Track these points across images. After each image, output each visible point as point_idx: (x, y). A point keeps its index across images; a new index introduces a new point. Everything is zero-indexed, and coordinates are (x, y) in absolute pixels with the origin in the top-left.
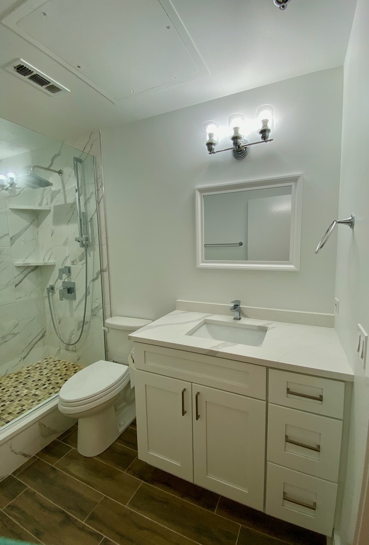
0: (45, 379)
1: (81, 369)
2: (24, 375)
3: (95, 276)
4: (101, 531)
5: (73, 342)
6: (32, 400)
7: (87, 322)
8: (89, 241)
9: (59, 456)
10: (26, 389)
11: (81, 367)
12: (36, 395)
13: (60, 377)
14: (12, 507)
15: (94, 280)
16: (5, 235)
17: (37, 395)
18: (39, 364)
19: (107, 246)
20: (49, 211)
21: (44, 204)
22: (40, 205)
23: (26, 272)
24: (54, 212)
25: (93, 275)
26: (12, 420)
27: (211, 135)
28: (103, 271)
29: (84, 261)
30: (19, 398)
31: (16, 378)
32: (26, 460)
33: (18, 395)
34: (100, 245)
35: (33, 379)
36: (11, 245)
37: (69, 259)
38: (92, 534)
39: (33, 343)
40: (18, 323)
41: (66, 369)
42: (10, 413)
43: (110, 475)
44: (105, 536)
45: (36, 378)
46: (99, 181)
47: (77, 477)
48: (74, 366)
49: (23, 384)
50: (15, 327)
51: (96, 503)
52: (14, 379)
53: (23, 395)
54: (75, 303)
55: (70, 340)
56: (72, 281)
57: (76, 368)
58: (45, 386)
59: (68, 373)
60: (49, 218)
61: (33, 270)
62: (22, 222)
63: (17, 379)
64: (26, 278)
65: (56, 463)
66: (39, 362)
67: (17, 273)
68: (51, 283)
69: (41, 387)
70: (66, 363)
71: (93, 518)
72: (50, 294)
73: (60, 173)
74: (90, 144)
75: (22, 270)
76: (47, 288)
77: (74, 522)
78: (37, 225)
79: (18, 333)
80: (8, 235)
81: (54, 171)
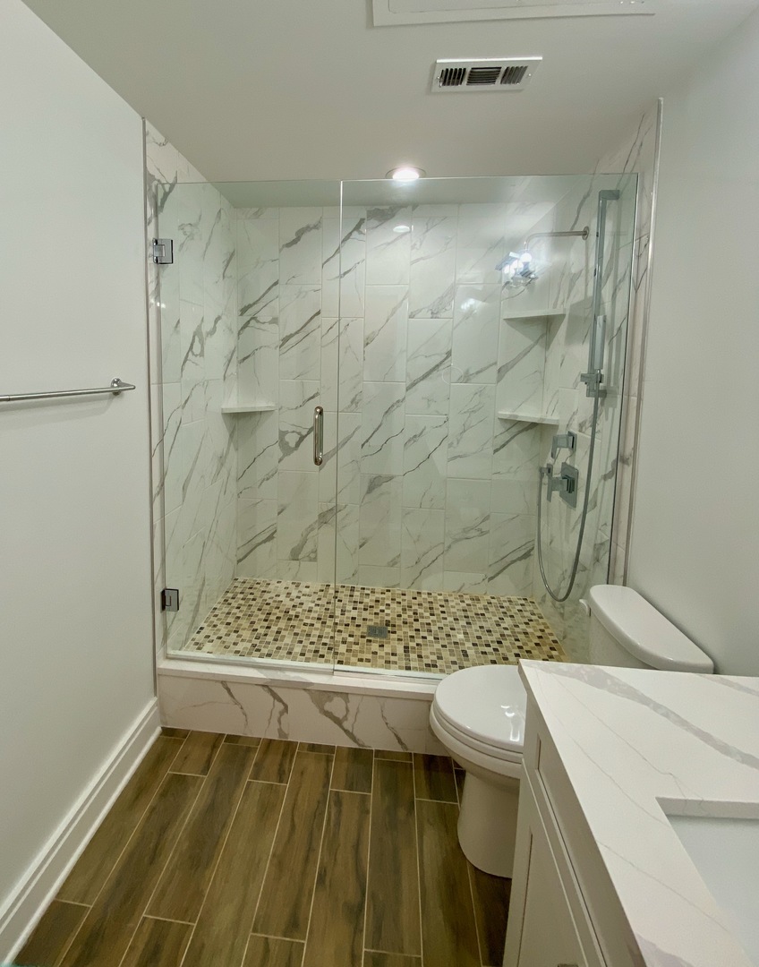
0: (496, 636)
1: (559, 660)
2: (479, 608)
3: (607, 470)
6: (454, 659)
7: (585, 569)
10: (464, 633)
11: (562, 657)
12: (465, 654)
13: (517, 651)
14: (338, 800)
15: (606, 477)
16: (491, 365)
17: (467, 656)
18: (510, 601)
19: (640, 400)
20: (564, 315)
21: (558, 305)
22: (555, 306)
23: (514, 430)
24: (569, 320)
25: (606, 467)
26: (416, 669)
28: (622, 462)
30: (446, 642)
31: (468, 605)
32: (397, 748)
33: (449, 635)
34: (625, 394)
35: (484, 624)
36: (498, 381)
37: (576, 417)
39: (508, 560)
40: (489, 516)
41: (537, 641)
42: (420, 656)
45: (487, 625)
48: (554, 645)
49: (467, 623)
50: (483, 521)
52: (464, 605)
53: (453, 640)
54: (574, 515)
55: (559, 588)
56: (576, 466)
57: (554, 653)
58: (487, 649)
59: (535, 652)
60: (562, 330)
61: (526, 429)
62: (522, 340)
63: (467, 608)
64: (513, 441)
65: (421, 801)
66: (513, 598)
67: (499, 429)
68: (550, 460)
69: (481, 645)
70: (547, 631)
72: (546, 480)
73: (585, 234)
74: (638, 144)
75: (508, 426)
76: (541, 469)
77: (357, 930)
78: (547, 346)
79: (488, 532)
80: (496, 363)
81: (578, 234)
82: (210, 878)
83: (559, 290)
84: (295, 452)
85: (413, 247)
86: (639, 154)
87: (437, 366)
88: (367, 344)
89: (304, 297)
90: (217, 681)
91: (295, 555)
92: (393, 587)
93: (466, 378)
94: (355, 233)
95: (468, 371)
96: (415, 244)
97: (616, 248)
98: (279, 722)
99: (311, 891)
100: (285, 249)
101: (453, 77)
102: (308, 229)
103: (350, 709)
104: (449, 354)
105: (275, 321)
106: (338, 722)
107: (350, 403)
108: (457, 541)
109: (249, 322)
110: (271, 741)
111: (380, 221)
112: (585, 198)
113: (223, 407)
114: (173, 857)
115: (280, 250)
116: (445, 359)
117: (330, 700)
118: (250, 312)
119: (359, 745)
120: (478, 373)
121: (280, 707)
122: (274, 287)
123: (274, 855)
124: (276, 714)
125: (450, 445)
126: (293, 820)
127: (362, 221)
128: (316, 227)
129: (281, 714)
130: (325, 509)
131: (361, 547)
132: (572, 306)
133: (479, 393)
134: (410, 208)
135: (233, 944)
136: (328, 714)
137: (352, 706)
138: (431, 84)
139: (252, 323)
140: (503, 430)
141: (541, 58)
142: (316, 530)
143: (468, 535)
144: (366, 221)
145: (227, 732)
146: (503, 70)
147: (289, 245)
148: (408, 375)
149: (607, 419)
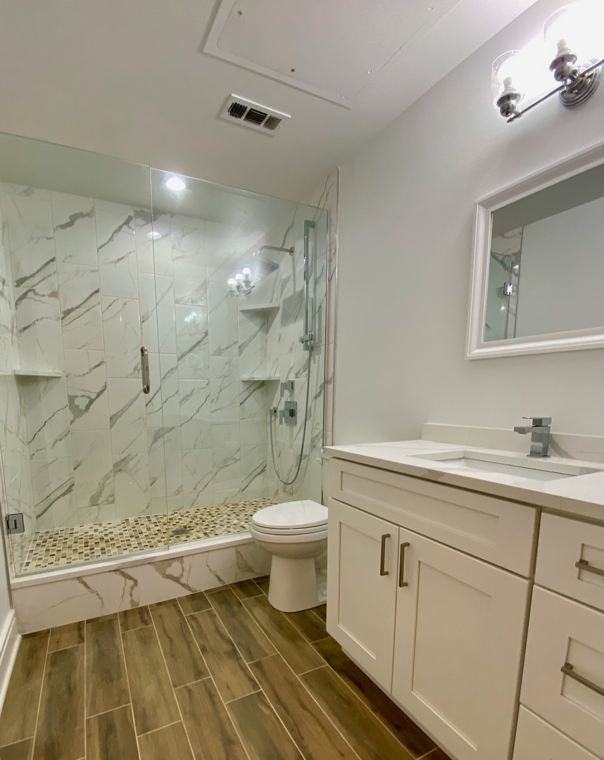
2: (240, 507)
3: (319, 391)
4: (260, 681)
5: (290, 482)
7: (306, 456)
8: (315, 340)
9: (249, 594)
10: (237, 519)
12: (243, 527)
14: (193, 618)
15: (316, 397)
16: (234, 343)
19: (335, 345)
20: (278, 308)
21: (274, 300)
22: (271, 301)
23: (252, 389)
24: (283, 309)
25: (316, 390)
27: (507, 83)
28: (327, 383)
29: (307, 372)
30: (228, 525)
32: (219, 585)
33: (229, 522)
34: (327, 344)
36: (240, 355)
37: (293, 370)
38: (250, 679)
39: (254, 475)
40: (240, 448)
43: (292, 637)
44: (261, 689)
45: (249, 513)
46: (333, 246)
47: (258, 621)
49: (237, 515)
50: (237, 452)
51: (266, 655)
52: (230, 508)
53: (233, 523)
54: (296, 429)
55: (288, 480)
56: (295, 400)
60: (278, 318)
61: (258, 388)
62: (253, 326)
63: (233, 509)
64: (250, 397)
65: (244, 600)
67: (242, 387)
68: (275, 405)
71: (258, 666)
72: (273, 418)
73: (291, 251)
74: (326, 193)
75: (247, 386)
76: (270, 411)
77: (238, 659)
78: (267, 331)
79: (240, 459)
80: (237, 342)
81: (286, 250)
82: (126, 682)
83: (273, 293)
84: (86, 414)
85: (174, 247)
86: (327, 199)
87: (199, 342)
88: (144, 321)
89: (82, 276)
90: (73, 579)
91: (94, 502)
92: (179, 510)
93: (219, 352)
94: (125, 228)
95: (220, 347)
96: (175, 245)
97: (315, 256)
98: (131, 595)
99: (201, 657)
100: (60, 230)
101: (237, 110)
102: (81, 215)
103: (185, 568)
104: (206, 333)
105: (54, 294)
106: (177, 580)
107: (133, 370)
108: (221, 468)
109: (26, 294)
110: (126, 612)
111: (145, 220)
112: (289, 229)
113: (15, 368)
114: (88, 688)
115: (55, 230)
116: (204, 337)
117: (170, 565)
118: (28, 284)
119: (192, 591)
120: (227, 348)
121: (131, 583)
122: (51, 263)
123: (165, 654)
124: (128, 589)
125: (212, 401)
126: (168, 636)
127: (130, 219)
128: (89, 215)
129: (132, 588)
130: (119, 459)
131: (151, 485)
132: (284, 301)
133: (229, 362)
134: (168, 216)
135: (165, 698)
136: (170, 577)
137: (186, 566)
138: (221, 111)
139: (31, 294)
140: (245, 389)
141: (290, 116)
142: (112, 478)
143: (228, 463)
144: (133, 219)
145: (85, 619)
146: (268, 117)
147: (63, 227)
148: (178, 348)
149: (314, 363)
